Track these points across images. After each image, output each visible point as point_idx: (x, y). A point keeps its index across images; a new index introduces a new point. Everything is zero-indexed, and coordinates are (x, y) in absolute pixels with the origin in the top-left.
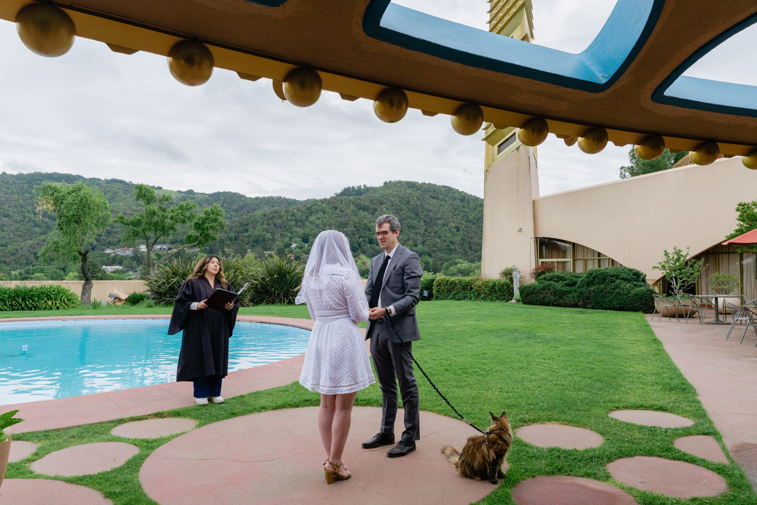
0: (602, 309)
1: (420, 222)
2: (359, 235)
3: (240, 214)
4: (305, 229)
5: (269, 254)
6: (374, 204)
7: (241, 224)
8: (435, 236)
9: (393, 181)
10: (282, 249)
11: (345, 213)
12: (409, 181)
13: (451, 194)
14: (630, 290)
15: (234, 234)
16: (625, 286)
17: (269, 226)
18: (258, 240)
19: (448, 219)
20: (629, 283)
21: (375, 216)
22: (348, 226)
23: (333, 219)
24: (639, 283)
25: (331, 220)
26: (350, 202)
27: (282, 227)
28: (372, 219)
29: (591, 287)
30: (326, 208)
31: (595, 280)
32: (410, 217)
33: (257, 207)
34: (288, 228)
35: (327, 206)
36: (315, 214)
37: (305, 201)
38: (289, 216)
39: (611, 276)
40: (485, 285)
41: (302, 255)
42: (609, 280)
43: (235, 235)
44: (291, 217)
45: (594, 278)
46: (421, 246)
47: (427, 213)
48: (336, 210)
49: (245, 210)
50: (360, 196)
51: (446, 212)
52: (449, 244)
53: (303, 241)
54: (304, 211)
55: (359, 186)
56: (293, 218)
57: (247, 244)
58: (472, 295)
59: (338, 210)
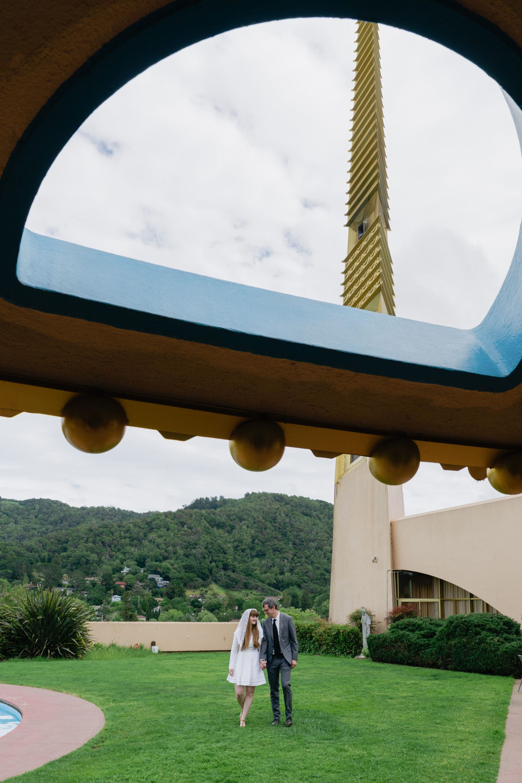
0: (465, 671)
1: (289, 544)
2: (210, 559)
3: (59, 528)
4: (142, 549)
5: (92, 581)
6: (231, 520)
7: (59, 541)
8: (306, 562)
9: (257, 493)
10: (110, 575)
11: (194, 530)
12: (276, 493)
13: (327, 510)
14: (499, 645)
15: (47, 553)
16: (492, 639)
17: (95, 544)
18: (79, 562)
19: (323, 541)
20: (497, 636)
21: (232, 535)
22: (197, 547)
23: (179, 538)
24: (511, 636)
25: (176, 539)
26: (202, 516)
27: (113, 546)
28: (228, 539)
29: (452, 641)
30: (171, 523)
31: (456, 631)
32: (276, 538)
33: (82, 520)
34: (120, 547)
35: (172, 521)
36: (156, 530)
37: (144, 514)
38: (122, 532)
39: (476, 626)
40: (328, 633)
41: (136, 584)
42: (473, 632)
43: (48, 555)
44: (125, 533)
45: (456, 627)
46: (289, 574)
47: (297, 532)
48: (183, 526)
49: (67, 523)
50: (215, 509)
51: (320, 532)
52: (323, 572)
53: (138, 565)
54: (142, 527)
55: (214, 497)
56: (128, 535)
57: (64, 567)
58: (312, 647)
59: (185, 526)
